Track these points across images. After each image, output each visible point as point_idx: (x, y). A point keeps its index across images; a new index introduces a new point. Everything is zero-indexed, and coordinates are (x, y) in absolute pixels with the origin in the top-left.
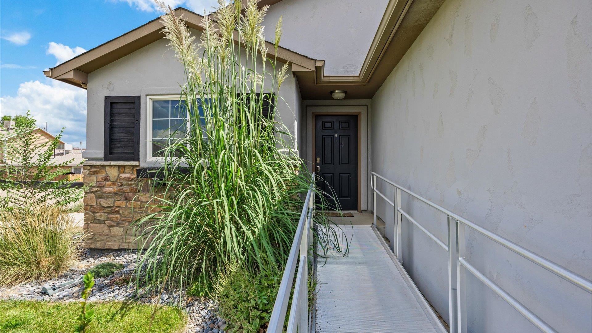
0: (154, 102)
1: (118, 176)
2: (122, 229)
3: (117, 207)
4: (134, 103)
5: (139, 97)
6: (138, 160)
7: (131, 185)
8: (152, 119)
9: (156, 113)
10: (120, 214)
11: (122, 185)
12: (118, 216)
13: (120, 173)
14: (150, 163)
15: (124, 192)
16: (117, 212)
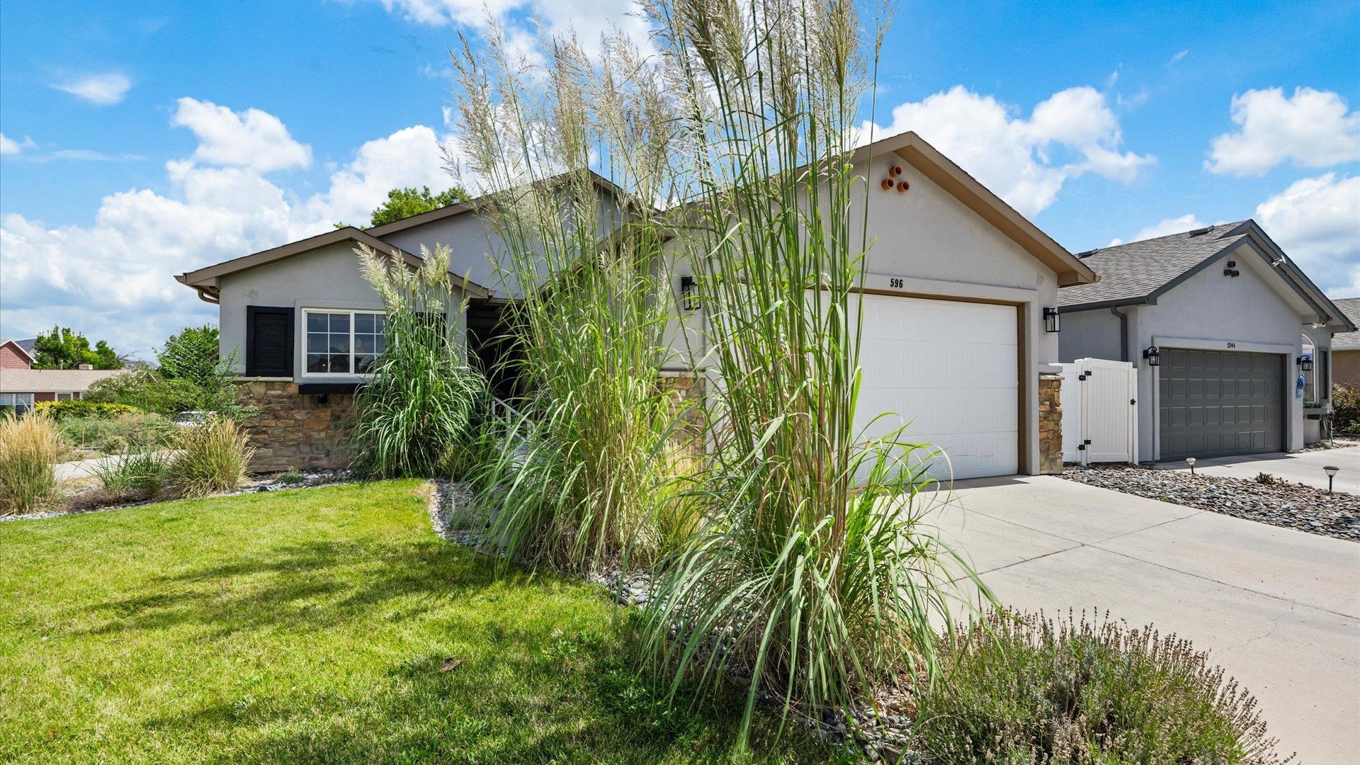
0: (309, 315)
1: (266, 393)
2: (271, 450)
3: (264, 427)
4: (286, 314)
5: (293, 309)
6: (292, 375)
7: (282, 402)
8: (306, 333)
9: (311, 326)
10: (267, 434)
11: (270, 403)
12: (266, 436)
13: (267, 390)
14: (306, 379)
15: (273, 410)
16: (265, 432)
